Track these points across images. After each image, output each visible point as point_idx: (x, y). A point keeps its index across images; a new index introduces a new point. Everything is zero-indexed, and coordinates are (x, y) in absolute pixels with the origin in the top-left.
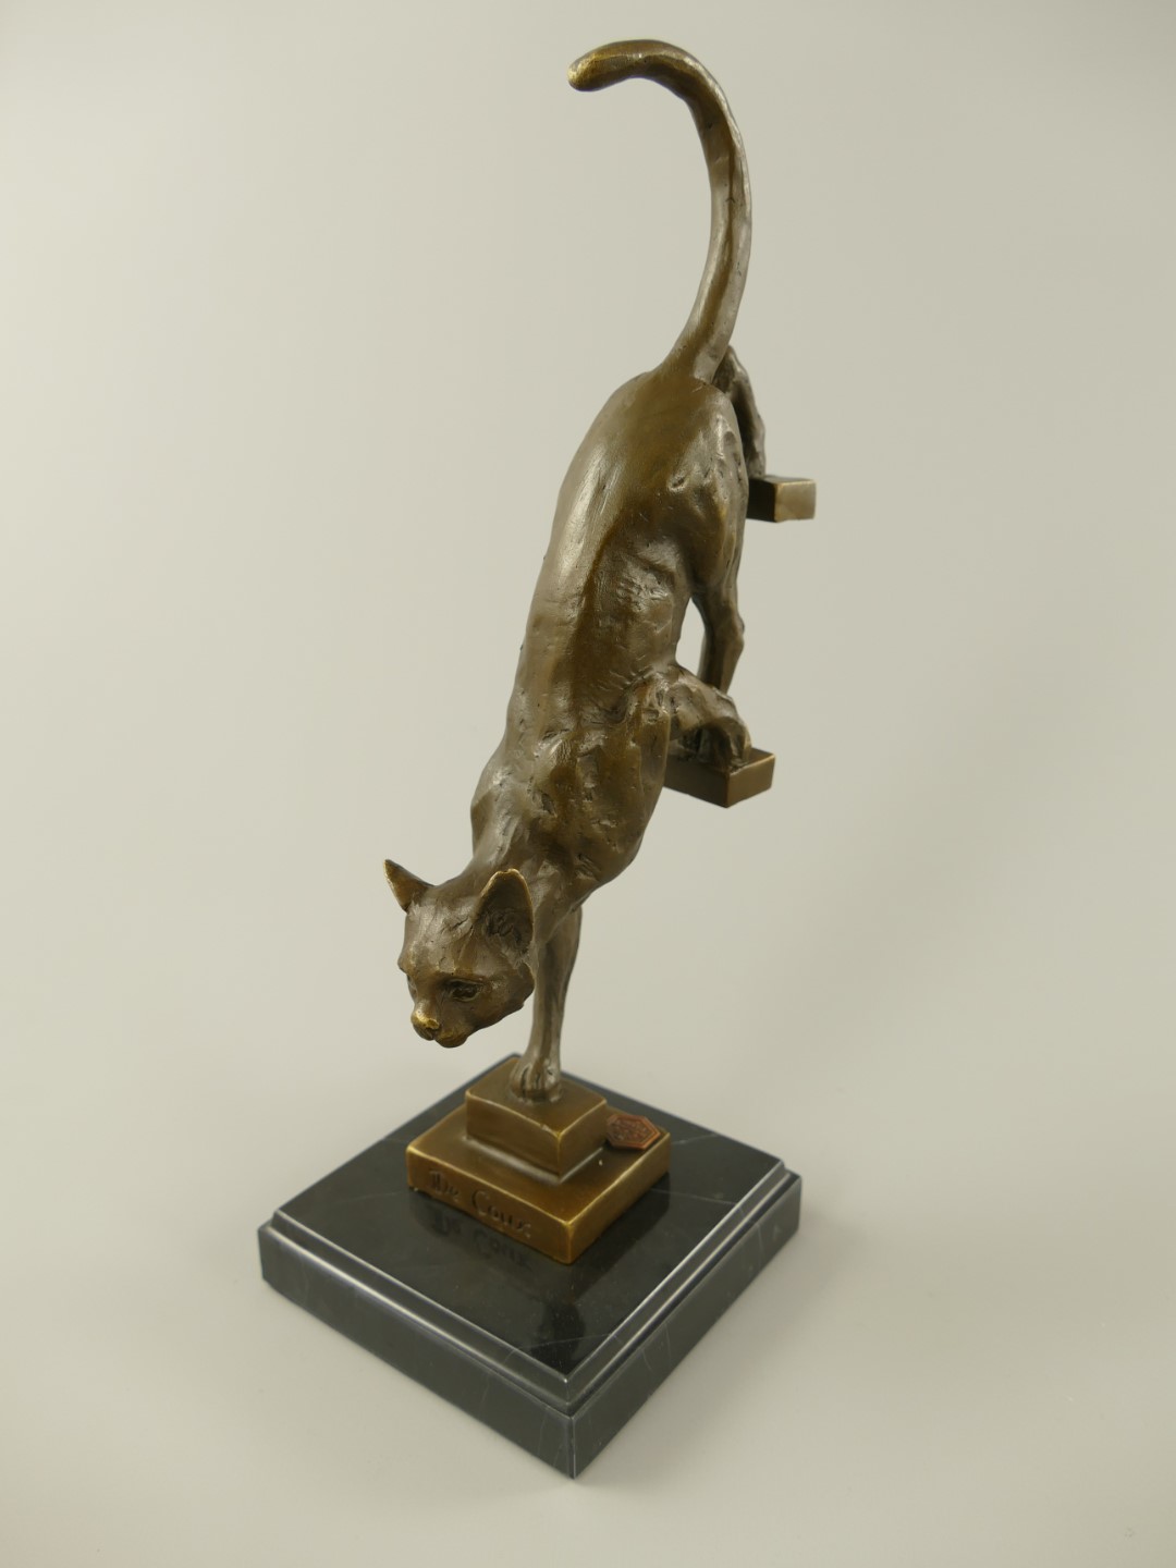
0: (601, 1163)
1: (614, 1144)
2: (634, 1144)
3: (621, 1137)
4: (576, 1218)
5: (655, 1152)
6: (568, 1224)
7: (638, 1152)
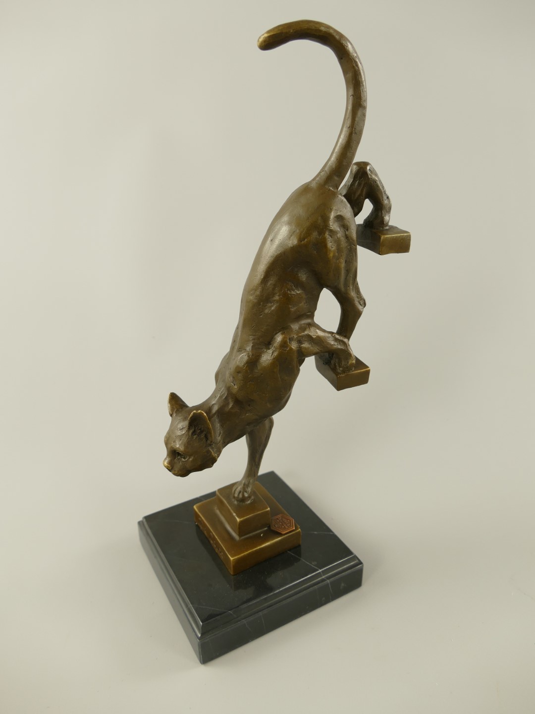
0: (262, 535)
1: (272, 528)
2: (280, 531)
3: (276, 526)
4: (236, 557)
5: (289, 536)
6: (232, 559)
7: (280, 534)
